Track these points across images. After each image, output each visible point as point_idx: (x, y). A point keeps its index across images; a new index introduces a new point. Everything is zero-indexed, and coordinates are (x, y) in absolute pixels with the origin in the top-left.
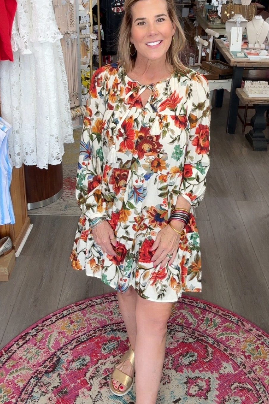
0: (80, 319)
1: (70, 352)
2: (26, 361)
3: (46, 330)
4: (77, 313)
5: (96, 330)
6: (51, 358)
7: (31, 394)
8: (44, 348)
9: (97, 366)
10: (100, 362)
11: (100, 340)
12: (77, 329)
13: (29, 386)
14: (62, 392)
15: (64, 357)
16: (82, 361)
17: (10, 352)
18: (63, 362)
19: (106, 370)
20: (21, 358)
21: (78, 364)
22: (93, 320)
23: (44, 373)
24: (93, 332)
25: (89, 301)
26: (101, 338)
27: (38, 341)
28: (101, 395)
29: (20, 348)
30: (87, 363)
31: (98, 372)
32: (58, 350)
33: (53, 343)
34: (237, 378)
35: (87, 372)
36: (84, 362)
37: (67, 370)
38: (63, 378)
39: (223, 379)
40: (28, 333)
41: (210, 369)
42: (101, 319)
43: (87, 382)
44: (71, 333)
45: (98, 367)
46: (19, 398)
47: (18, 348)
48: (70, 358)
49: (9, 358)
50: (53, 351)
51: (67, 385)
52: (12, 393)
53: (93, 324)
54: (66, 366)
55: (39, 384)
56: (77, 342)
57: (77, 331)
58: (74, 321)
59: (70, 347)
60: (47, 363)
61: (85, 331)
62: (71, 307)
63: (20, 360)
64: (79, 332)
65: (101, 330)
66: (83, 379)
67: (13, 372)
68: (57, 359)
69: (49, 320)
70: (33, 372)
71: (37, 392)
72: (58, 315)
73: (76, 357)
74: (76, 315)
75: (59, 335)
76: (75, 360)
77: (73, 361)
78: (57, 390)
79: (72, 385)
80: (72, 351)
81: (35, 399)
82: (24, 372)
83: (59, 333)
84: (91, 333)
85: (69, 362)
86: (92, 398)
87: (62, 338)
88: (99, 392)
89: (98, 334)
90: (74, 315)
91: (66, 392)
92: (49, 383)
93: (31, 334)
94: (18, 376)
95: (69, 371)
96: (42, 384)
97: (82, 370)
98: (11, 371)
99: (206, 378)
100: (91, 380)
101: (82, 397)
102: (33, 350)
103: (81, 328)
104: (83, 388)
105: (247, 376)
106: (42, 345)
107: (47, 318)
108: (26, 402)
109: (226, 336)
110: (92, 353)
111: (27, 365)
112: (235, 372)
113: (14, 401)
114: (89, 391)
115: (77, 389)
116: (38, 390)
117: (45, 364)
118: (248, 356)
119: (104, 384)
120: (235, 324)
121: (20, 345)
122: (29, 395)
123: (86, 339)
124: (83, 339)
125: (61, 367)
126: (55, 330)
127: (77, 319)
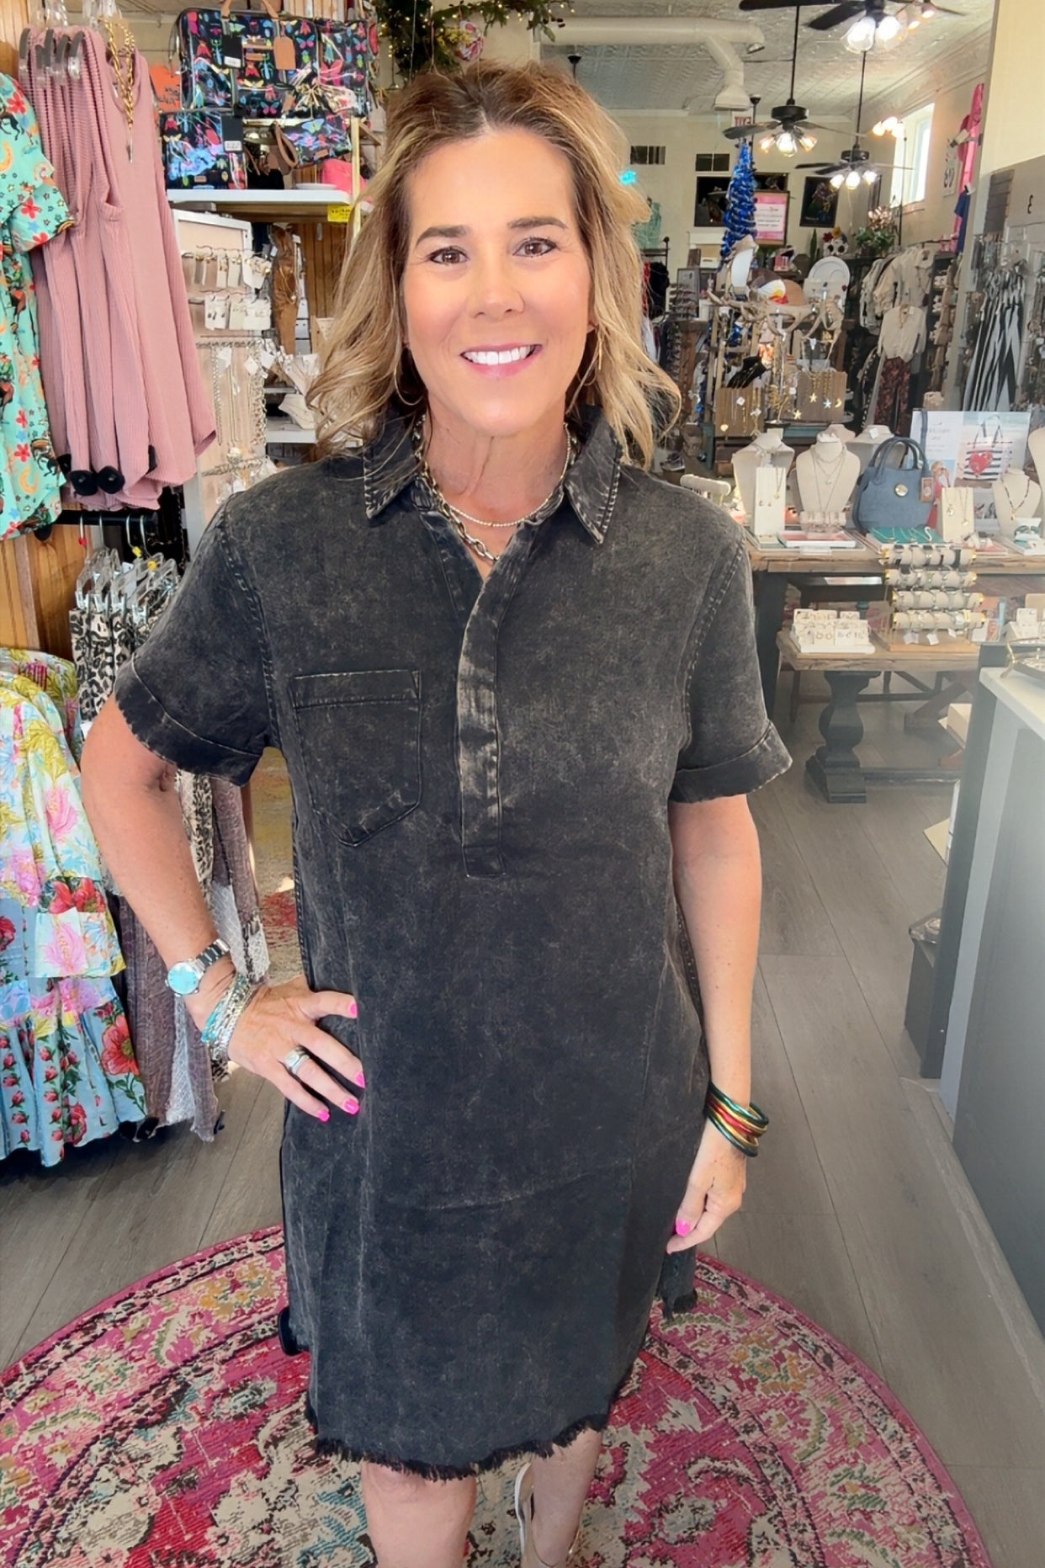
0: (261, 1276)
1: (221, 1369)
2: (85, 1394)
3: (157, 1308)
4: (254, 1259)
6: (160, 1385)
7: (87, 1485)
8: (144, 1358)
9: (296, 1407)
12: (248, 1305)
13: (86, 1462)
14: (180, 1481)
15: (198, 1384)
16: (252, 1393)
18: (196, 1397)
20: (70, 1385)
21: (238, 1403)
23: (135, 1427)
27: (128, 1335)
28: (297, 1491)
29: (74, 1358)
30: (266, 1400)
32: (185, 1363)
33: (173, 1344)
34: (707, 1445)
35: (263, 1426)
36: (258, 1397)
37: (204, 1418)
38: (188, 1443)
39: (665, 1447)
40: (101, 1316)
41: (628, 1419)
43: (259, 1454)
44: (228, 1316)
45: (299, 1411)
46: (49, 1497)
47: (66, 1358)
48: (217, 1387)
49: (36, 1385)
50: (169, 1365)
51: (197, 1464)
52: (30, 1483)
54: (204, 1407)
55: (114, 1457)
56: (241, 1342)
57: (247, 1310)
58: (241, 1281)
59: (220, 1354)
60: (148, 1399)
61: (271, 1311)
62: (237, 1244)
63: (68, 1391)
64: (252, 1312)
66: (247, 1445)
67: (43, 1423)
68: (179, 1387)
69: (169, 1280)
70: (102, 1423)
71: (108, 1480)
72: (199, 1265)
73: (233, 1384)
74: (252, 1267)
75: (192, 1322)
76: (231, 1391)
77: (225, 1393)
78: (166, 1476)
79: (213, 1463)
80: (224, 1367)
81: (97, 1501)
82: (74, 1424)
83: (193, 1316)
85: (213, 1397)
86: (267, 1500)
87: (200, 1329)
88: (290, 1482)
90: (246, 1267)
91: (192, 1480)
92: (147, 1455)
93: (109, 1319)
94: (56, 1435)
95: (210, 1421)
96: (124, 1458)
97: (247, 1420)
98: (38, 1421)
99: (616, 1445)
100: (272, 1447)
101: (238, 1495)
102: (109, 1362)
103: (260, 1302)
104: (245, 1471)
105: (738, 1440)
106: (139, 1350)
107: (163, 1272)
108: (71, 1509)
109: (687, 1323)
110: (284, 1372)
111: (86, 1403)
112: (703, 1427)
113: (34, 1504)
114: (260, 1479)
115: (225, 1472)
116: (110, 1476)
117: (141, 1403)
118: (747, 1382)
119: (309, 1461)
120: (720, 1291)
121: (73, 1349)
122: (83, 1488)
123: (269, 1333)
124: (264, 1331)
125: (187, 1410)
126: (182, 1307)
127: (251, 1277)
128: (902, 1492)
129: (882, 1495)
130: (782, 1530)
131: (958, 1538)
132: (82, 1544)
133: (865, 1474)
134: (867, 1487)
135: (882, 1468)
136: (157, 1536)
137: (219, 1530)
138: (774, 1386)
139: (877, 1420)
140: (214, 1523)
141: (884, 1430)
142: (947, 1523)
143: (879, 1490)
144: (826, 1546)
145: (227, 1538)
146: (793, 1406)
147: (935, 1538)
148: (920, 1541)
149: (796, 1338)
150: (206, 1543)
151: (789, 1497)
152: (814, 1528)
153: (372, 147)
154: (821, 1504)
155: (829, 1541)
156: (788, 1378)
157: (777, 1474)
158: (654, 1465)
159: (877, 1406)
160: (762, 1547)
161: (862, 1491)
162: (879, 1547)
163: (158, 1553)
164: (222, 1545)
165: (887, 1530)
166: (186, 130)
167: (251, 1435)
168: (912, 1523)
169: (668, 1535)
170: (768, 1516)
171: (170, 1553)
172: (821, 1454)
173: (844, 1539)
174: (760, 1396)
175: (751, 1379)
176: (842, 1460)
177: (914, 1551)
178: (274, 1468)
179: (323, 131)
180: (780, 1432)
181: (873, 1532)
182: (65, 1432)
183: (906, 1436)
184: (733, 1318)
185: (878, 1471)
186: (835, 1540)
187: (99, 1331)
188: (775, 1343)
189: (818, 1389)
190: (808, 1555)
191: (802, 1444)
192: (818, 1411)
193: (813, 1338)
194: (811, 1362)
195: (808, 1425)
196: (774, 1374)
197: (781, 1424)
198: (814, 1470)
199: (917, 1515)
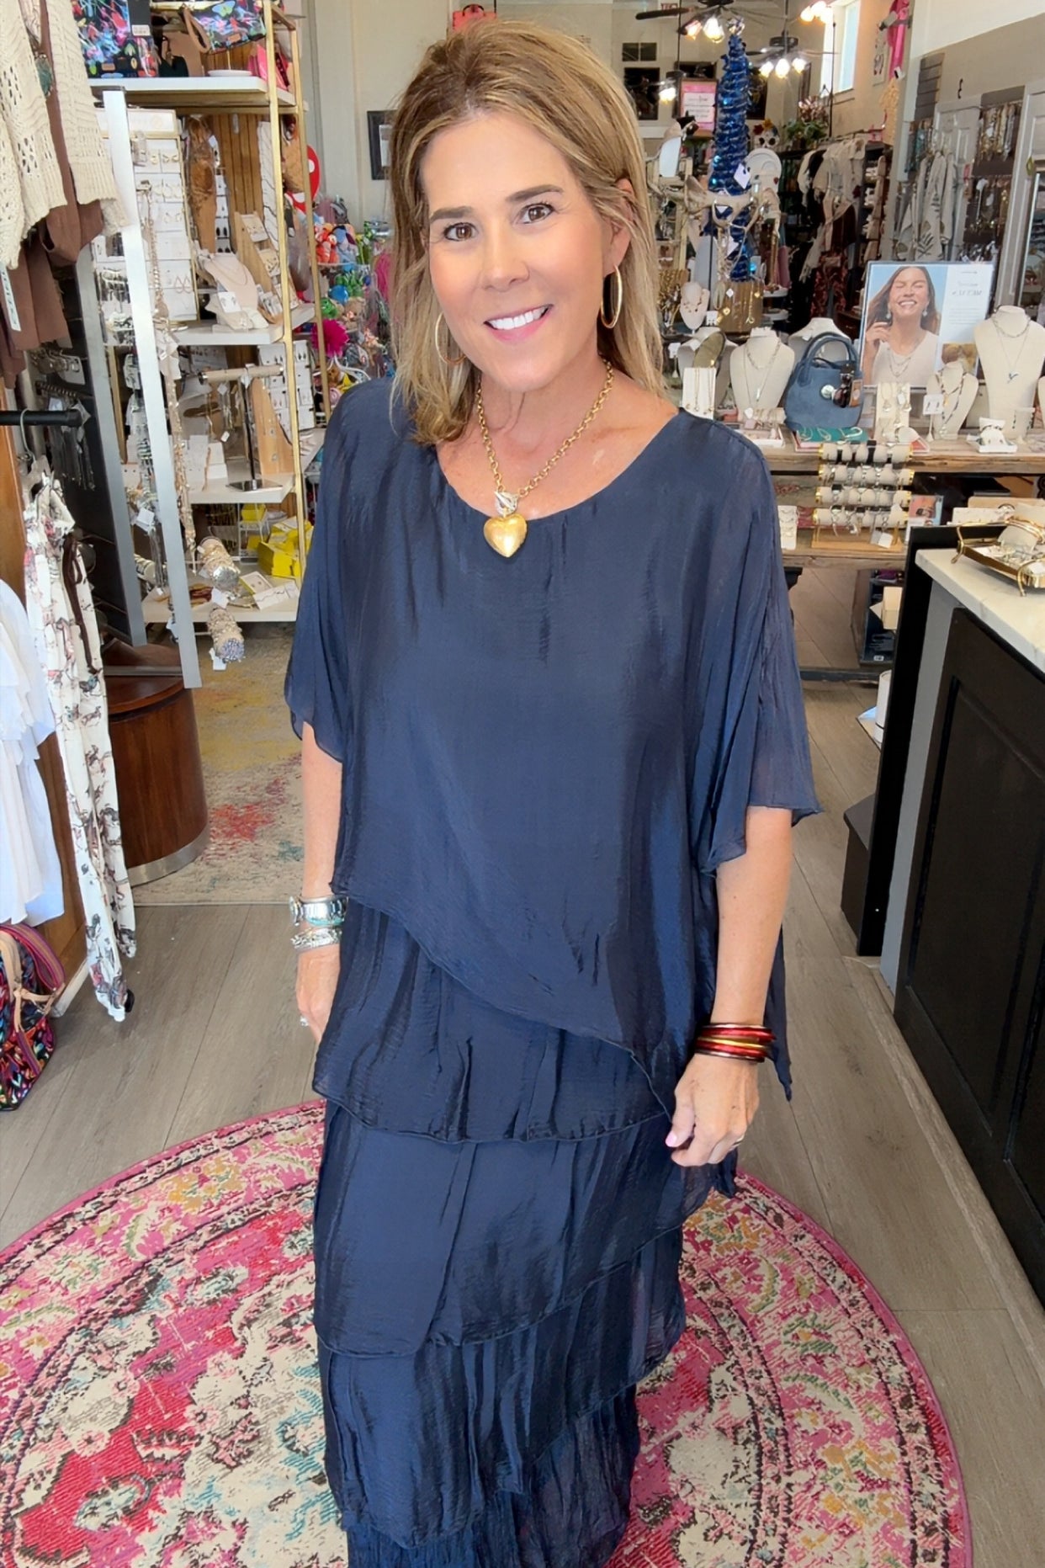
0: (228, 1169)
1: (192, 1259)
2: (58, 1289)
3: (126, 1204)
4: (220, 1154)
5: (271, 1197)
6: (133, 1276)
7: (65, 1373)
8: (115, 1252)
9: (266, 1290)
10: (275, 1280)
11: (280, 1223)
12: (217, 1198)
13: (63, 1353)
14: (156, 1365)
15: (170, 1274)
16: (225, 1279)
17: (14, 1268)
18: (169, 1286)
19: (293, 1300)
20: (44, 1281)
21: (211, 1289)
22: (266, 1171)
23: (110, 1317)
24: (264, 1202)
25: (258, 1123)
26: (284, 1218)
27: (98, 1233)
28: (272, 1367)
29: (47, 1256)
30: (239, 1284)
31: (268, 1306)
32: (156, 1255)
33: (143, 1237)
35: (236, 1309)
36: (230, 1282)
37: (177, 1305)
38: (163, 1328)
40: (71, 1215)
42: (289, 1168)
43: (234, 1336)
44: (197, 1209)
45: (270, 1294)
46: (28, 1387)
47: (38, 1257)
48: (189, 1275)
50: (141, 1257)
51: (173, 1348)
52: (8, 1375)
53: (264, 1184)
54: (178, 1295)
56: (211, 1232)
57: (215, 1202)
58: (208, 1176)
59: (190, 1244)
60: (121, 1289)
61: (241, 1202)
62: (204, 1141)
63: (42, 1287)
64: (221, 1204)
65: (286, 1197)
66: (221, 1327)
67: (18, 1318)
68: (151, 1278)
69: (137, 1178)
70: (76, 1315)
71: (85, 1368)
72: (165, 1162)
73: (205, 1272)
74: (218, 1161)
75: (162, 1217)
76: (203, 1279)
77: (198, 1281)
78: (144, 1361)
79: (188, 1346)
80: (195, 1257)
81: (75, 1388)
82: (49, 1318)
83: (163, 1211)
84: (255, 1206)
85: (185, 1285)
86: (243, 1377)
87: (169, 1222)
88: (265, 1359)
89: (276, 1207)
90: (212, 1162)
91: (169, 1364)
92: (123, 1343)
93: (78, 1218)
94: (31, 1329)
95: (184, 1308)
96: (100, 1347)
97: (220, 1305)
98: (13, 1317)
100: (246, 1328)
101: (216, 1375)
102: (81, 1258)
103: (228, 1194)
104: (221, 1353)
105: (695, 1298)
106: (111, 1245)
107: (131, 1172)
108: (50, 1397)
110: (255, 1259)
111: (60, 1298)
113: (14, 1395)
114: (236, 1359)
115: (202, 1354)
116: (88, 1363)
117: (114, 1295)
118: (703, 1243)
119: (282, 1339)
121: (45, 1248)
122: (61, 1377)
123: (239, 1223)
124: (233, 1222)
125: (161, 1298)
126: (151, 1203)
127: (217, 1170)
128: (852, 1337)
129: (833, 1341)
130: (740, 1377)
131: (905, 1376)
132: (63, 1429)
133: (817, 1322)
134: (817, 1333)
135: (832, 1316)
136: (137, 1417)
137: (197, 1409)
138: (728, 1246)
139: (827, 1272)
140: (193, 1402)
141: (833, 1281)
142: (895, 1364)
143: (830, 1336)
144: (781, 1390)
145: (205, 1415)
146: (747, 1264)
147: (883, 1377)
148: (870, 1381)
149: (748, 1201)
150: (184, 1420)
151: (745, 1346)
152: (770, 1374)
153: (287, 32)
154: (776, 1351)
155: (784, 1385)
156: (741, 1238)
157: (733, 1326)
159: (826, 1259)
160: (721, 1393)
161: (814, 1338)
162: (832, 1388)
163: (139, 1433)
164: (201, 1421)
165: (838, 1372)
166: (91, 14)
167: (225, 1318)
168: (863, 1364)
170: (726, 1366)
171: (151, 1432)
172: (776, 1306)
173: (797, 1382)
174: (716, 1255)
175: (706, 1241)
176: (794, 1310)
177: (863, 1391)
178: (248, 1347)
179: (235, 14)
180: (735, 1289)
181: (825, 1376)
182: (41, 1326)
183: (854, 1286)
185: (829, 1319)
186: (790, 1384)
187: (69, 1229)
188: (728, 1206)
189: (770, 1247)
190: (764, 1398)
191: (756, 1298)
192: (771, 1266)
193: (763, 1200)
194: (763, 1222)
195: (761, 1280)
196: (728, 1235)
197: (736, 1280)
198: (768, 1321)
199: (867, 1357)
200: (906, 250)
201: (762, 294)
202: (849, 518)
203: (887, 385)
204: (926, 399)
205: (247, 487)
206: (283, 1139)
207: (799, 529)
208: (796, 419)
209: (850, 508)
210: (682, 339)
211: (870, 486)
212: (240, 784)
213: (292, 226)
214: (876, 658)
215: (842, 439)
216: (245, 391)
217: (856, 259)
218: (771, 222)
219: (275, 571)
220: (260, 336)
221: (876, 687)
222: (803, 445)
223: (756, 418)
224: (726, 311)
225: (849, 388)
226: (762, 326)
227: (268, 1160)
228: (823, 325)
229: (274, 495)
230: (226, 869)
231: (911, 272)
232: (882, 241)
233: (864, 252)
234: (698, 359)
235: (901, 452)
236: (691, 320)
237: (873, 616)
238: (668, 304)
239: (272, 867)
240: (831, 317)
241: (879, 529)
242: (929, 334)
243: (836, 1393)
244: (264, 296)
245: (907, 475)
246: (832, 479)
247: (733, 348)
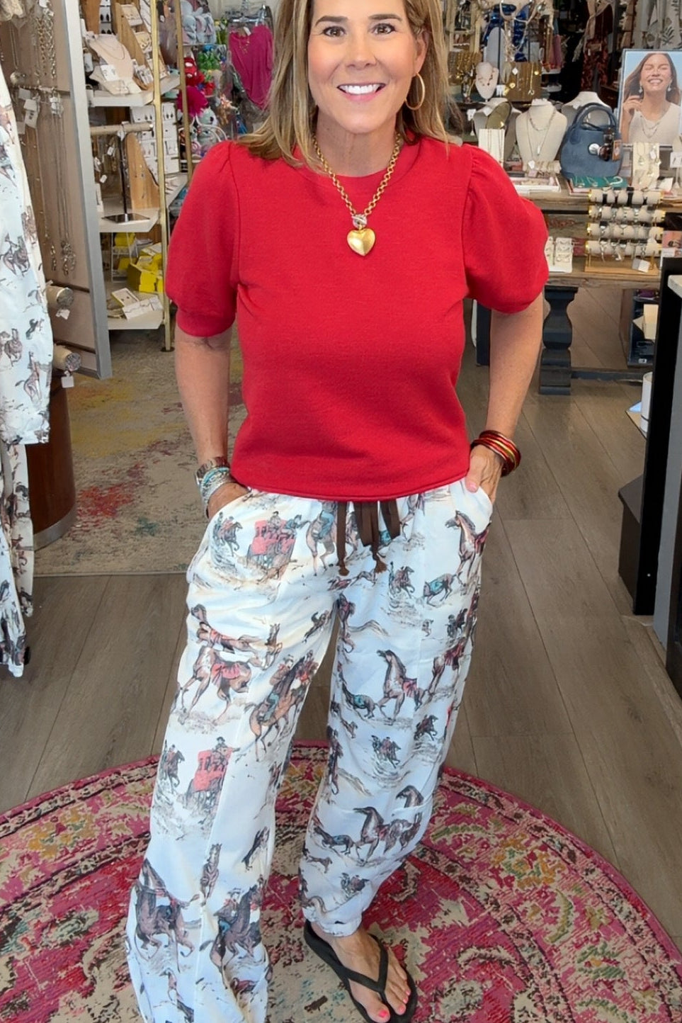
0: (82, 819)
1: (48, 903)
4: (75, 805)
5: (121, 844)
9: (115, 931)
11: (128, 868)
12: (72, 845)
14: (13, 1004)
15: (28, 918)
16: (77, 922)
18: (26, 929)
21: (65, 932)
22: (117, 820)
24: (114, 849)
25: (110, 776)
26: (132, 865)
28: (118, 1004)
30: (90, 927)
31: (116, 946)
32: (16, 900)
33: (4, 884)
35: (86, 950)
36: (82, 925)
37: (34, 947)
38: (20, 969)
42: (138, 816)
43: (84, 975)
44: (53, 856)
45: (118, 935)
48: (45, 918)
50: (1, 902)
51: (28, 988)
53: (115, 832)
54: (34, 937)
56: (66, 878)
57: (71, 850)
58: (65, 825)
59: (47, 889)
61: (93, 849)
62: (61, 793)
64: (75, 851)
65: (135, 844)
66: (73, 968)
68: (11, 921)
72: (26, 813)
73: (59, 915)
74: (73, 812)
75: (22, 864)
76: (57, 922)
77: (53, 924)
78: (2, 1001)
79: (42, 986)
80: (51, 901)
83: (22, 858)
84: (107, 852)
85: (42, 928)
86: (93, 1015)
87: (29, 869)
88: (113, 998)
89: (125, 853)
90: (68, 812)
91: (24, 1003)
95: (40, 950)
97: (72, 946)
99: (396, 943)
100: (95, 968)
101: (67, 1013)
103: (83, 842)
104: (72, 991)
105: (499, 930)
109: (454, 834)
110: (105, 902)
112: (470, 920)
114: (85, 996)
115: (54, 993)
118: (506, 879)
120: (480, 804)
123: (92, 869)
124: (86, 867)
125: (19, 941)
126: (13, 850)
127: (73, 821)
128: (638, 963)
129: (621, 967)
130: (540, 1004)
134: (608, 961)
135: (620, 944)
138: (528, 881)
139: (614, 903)
141: (621, 911)
142: (676, 987)
143: (618, 963)
144: (577, 1014)
146: (545, 896)
147: (666, 1000)
149: (545, 839)
151: (544, 975)
152: (566, 1000)
154: (571, 979)
155: (579, 1010)
156: (539, 874)
157: (533, 956)
158: (430, 957)
159: (613, 891)
160: (523, 1019)
161: (605, 965)
162: (621, 1011)
165: (627, 996)
167: (76, 959)
168: (647, 989)
169: (443, 1017)
170: (527, 993)
172: (570, 936)
173: (591, 1007)
174: (517, 890)
175: (509, 877)
176: (587, 939)
177: (649, 1012)
178: (98, 987)
180: (534, 920)
183: (638, 915)
184: (492, 826)
185: (617, 946)
186: (584, 1008)
188: (528, 844)
189: (565, 881)
191: (553, 929)
192: (566, 900)
193: (559, 838)
194: (558, 858)
195: (557, 912)
196: (528, 871)
197: (534, 914)
198: (563, 950)
199: (651, 981)
200: (653, 39)
201: (540, 72)
202: (614, 248)
203: (641, 145)
204: (672, 156)
205: (120, 219)
206: (133, 789)
207: (574, 256)
208: (569, 170)
209: (614, 240)
210: (478, 106)
211: (630, 223)
212: (103, 469)
213: (163, 14)
214: (641, 361)
215: (607, 186)
216: (121, 144)
217: (615, 47)
218: (547, 17)
219: (141, 287)
220: (134, 98)
221: (641, 384)
222: (575, 190)
223: (538, 169)
224: (512, 85)
225: (611, 146)
226: (541, 97)
227: (118, 809)
228: (589, 97)
229: (143, 225)
230: (89, 543)
231: (657, 58)
232: (634, 33)
233: (621, 40)
234: (491, 123)
235: (654, 197)
236: (485, 92)
237: (636, 327)
238: (466, 79)
239: (131, 541)
240: (596, 91)
241: (639, 257)
242: (673, 105)
243: (625, 1017)
244: (138, 68)
245: (660, 215)
246: (600, 217)
247: (519, 114)
